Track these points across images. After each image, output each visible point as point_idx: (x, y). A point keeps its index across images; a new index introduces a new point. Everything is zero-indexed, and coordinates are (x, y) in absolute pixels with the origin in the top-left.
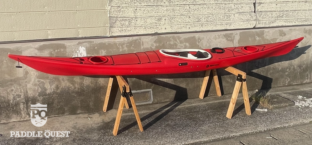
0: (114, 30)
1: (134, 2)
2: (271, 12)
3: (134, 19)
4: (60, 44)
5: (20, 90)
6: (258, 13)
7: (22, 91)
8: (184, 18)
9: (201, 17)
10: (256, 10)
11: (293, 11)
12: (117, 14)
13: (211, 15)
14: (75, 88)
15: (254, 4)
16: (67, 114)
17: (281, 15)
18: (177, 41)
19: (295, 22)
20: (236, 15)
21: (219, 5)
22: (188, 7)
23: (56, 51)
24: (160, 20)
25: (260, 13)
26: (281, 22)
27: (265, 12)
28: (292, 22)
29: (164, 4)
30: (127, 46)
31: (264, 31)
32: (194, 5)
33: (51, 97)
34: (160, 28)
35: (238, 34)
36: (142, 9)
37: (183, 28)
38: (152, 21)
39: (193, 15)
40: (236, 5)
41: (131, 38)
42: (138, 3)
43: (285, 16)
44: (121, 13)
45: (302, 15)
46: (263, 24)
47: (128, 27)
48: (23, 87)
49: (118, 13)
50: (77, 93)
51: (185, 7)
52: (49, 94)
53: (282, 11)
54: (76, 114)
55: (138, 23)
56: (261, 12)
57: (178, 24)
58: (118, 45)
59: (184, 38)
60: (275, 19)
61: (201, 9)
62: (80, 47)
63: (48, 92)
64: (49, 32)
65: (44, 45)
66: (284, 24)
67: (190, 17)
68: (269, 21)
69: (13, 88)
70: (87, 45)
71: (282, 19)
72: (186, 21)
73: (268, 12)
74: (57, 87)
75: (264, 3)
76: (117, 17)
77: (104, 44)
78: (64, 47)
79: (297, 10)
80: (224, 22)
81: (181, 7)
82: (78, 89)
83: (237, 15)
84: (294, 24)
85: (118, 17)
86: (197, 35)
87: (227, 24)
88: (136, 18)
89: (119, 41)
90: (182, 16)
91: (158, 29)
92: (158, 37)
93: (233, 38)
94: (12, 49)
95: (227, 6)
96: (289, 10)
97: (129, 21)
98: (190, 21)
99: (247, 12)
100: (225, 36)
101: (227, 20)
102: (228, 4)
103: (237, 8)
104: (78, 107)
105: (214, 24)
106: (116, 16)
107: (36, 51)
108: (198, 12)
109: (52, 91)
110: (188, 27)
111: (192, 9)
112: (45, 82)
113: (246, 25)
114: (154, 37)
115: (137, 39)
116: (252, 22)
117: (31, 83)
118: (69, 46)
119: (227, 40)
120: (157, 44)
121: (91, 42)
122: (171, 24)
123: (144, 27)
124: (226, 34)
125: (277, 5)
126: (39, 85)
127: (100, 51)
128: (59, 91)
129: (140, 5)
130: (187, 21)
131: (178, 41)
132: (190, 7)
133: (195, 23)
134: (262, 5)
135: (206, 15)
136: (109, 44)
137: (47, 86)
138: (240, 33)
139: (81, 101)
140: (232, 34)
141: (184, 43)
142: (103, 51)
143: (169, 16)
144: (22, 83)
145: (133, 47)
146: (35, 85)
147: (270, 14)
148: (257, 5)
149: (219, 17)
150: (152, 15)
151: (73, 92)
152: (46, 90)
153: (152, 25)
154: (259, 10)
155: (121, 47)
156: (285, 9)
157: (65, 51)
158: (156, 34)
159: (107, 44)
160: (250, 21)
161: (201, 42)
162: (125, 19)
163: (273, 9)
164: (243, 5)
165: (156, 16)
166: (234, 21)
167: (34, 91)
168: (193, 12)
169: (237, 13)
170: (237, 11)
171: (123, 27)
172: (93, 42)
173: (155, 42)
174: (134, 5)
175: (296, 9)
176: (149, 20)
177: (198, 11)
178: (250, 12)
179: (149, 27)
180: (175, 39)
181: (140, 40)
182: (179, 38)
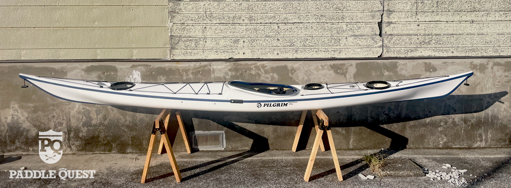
0: (176, 52)
1: (203, 19)
2: (408, 36)
3: (202, 40)
4: (111, 66)
5: (62, 117)
6: (386, 36)
7: (65, 118)
8: (270, 41)
9: (296, 40)
10: (383, 32)
11: (448, 35)
12: (180, 32)
13: (310, 38)
14: (126, 121)
15: (380, 24)
16: (115, 152)
17: (427, 41)
18: (260, 70)
19: (453, 52)
20: (349, 38)
21: (322, 24)
22: (276, 27)
23: (105, 74)
24: (237, 41)
25: (390, 37)
26: (427, 51)
27: (398, 35)
28: (446, 51)
29: (243, 22)
30: (192, 73)
31: (397, 62)
32: (284, 24)
33: (97, 129)
34: (236, 52)
35: (354, 66)
36: (214, 28)
37: (269, 54)
38: (226, 43)
39: (283, 37)
40: (349, 26)
41: (198, 64)
42: (208, 20)
43: (433, 41)
44: (186, 32)
45: (465, 42)
46: (395, 52)
47: (194, 49)
48: (66, 114)
49: (182, 32)
50: (128, 127)
51: (272, 27)
52: (94, 125)
53: (428, 35)
54: (125, 153)
55: (207, 44)
56: (391, 35)
57: (261, 49)
58: (181, 71)
59: (271, 68)
60: (415, 46)
61: (296, 30)
62: (134, 71)
63: (94, 122)
64: (98, 51)
65: (92, 66)
66: (433, 54)
67: (278, 40)
68: (405, 49)
69: (55, 114)
70: (143, 68)
71: (428, 46)
72: (273, 45)
73: (404, 35)
74: (105, 118)
75: (397, 23)
76: (180, 37)
77: (164, 69)
78: (115, 70)
79: (456, 35)
80: (330, 47)
81: (266, 27)
82: (130, 122)
83: (351, 39)
84: (451, 55)
85: (182, 36)
86: (289, 64)
87: (335, 51)
88: (205, 38)
89: (183, 67)
90: (267, 38)
91: (234, 53)
92: (234, 64)
93: (345, 71)
94: (56, 69)
95: (335, 26)
96: (442, 34)
97: (196, 42)
98: (279, 45)
99: (368, 36)
100: (333, 67)
101: (335, 45)
102: (336, 24)
103: (351, 29)
104: (129, 144)
105: (315, 50)
106: (179, 35)
107: (83, 73)
108: (291, 34)
109: (99, 121)
110: (276, 53)
111: (282, 29)
112: (90, 110)
113: (366, 53)
114: (228, 63)
115: (207, 65)
116: (376, 49)
117: (75, 110)
118: (121, 69)
119: (336, 72)
120: (233, 73)
121: (147, 66)
122: (251, 48)
123: (215, 50)
124: (334, 64)
125: (418, 25)
126: (83, 113)
127: (159, 78)
128: (106, 123)
129: (211, 22)
130: (275, 45)
131: (262, 70)
132: (278, 27)
133: (287, 48)
134: (392, 25)
135: (303, 38)
136: (170, 70)
137: (93, 115)
138: (357, 64)
139: (132, 138)
140: (344, 65)
141: (271, 74)
142: (161, 77)
143: (249, 37)
144: (65, 109)
145: (201, 74)
146: (79, 113)
147: (408, 40)
148: (384, 25)
149: (323, 40)
150: (227, 36)
151: (123, 126)
152: (91, 119)
153: (227, 48)
154: (388, 33)
155: (185, 74)
156: (434, 32)
157: (116, 75)
158: (230, 60)
159: (167, 69)
160: (372, 48)
161: (296, 73)
162: (190, 39)
163: (411, 32)
164: (360, 26)
165: (232, 37)
166: (345, 47)
167: (78, 119)
168: (283, 34)
169: (352, 36)
170: (350, 33)
171: (187, 49)
172: (150, 66)
173: (230, 70)
174: (202, 22)
175: (454, 33)
176: (222, 43)
177: (291, 32)
178: (372, 35)
179: (222, 51)
180: (257, 68)
181: (210, 66)
182: (263, 67)
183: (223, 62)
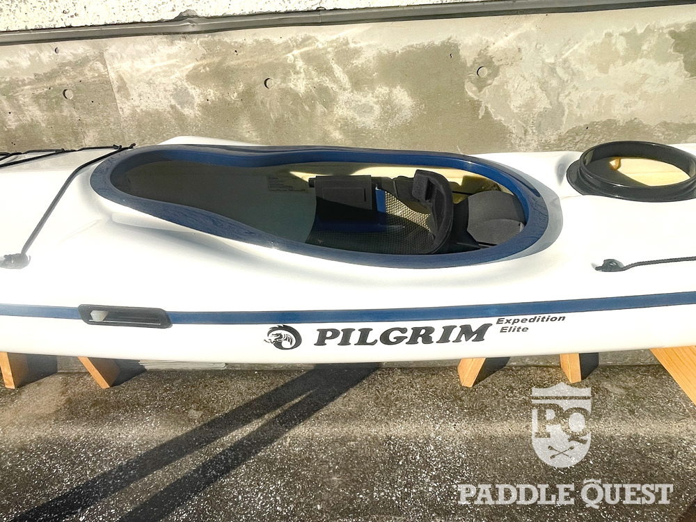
18: (328, 71)
41: (45, 54)
59: (380, 58)
92: (207, 45)
100: (687, 40)
114: (180, 45)
115: (81, 63)
120: (212, 93)
131: (338, 71)
141: (382, 90)
158: (183, 24)
161: (496, 82)
173: (194, 77)
180: (317, 62)
181: (104, 64)
182: (345, 53)
183: (156, 39)
